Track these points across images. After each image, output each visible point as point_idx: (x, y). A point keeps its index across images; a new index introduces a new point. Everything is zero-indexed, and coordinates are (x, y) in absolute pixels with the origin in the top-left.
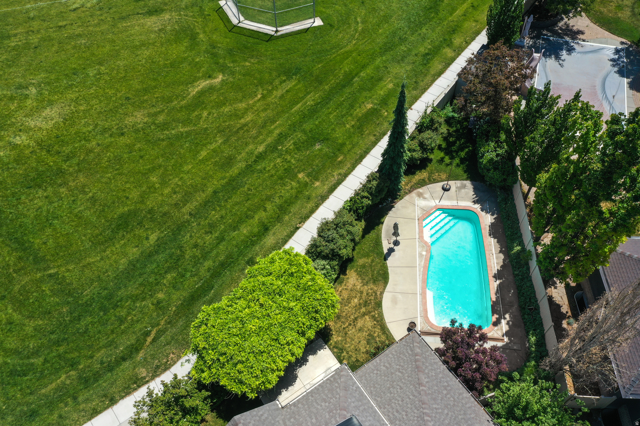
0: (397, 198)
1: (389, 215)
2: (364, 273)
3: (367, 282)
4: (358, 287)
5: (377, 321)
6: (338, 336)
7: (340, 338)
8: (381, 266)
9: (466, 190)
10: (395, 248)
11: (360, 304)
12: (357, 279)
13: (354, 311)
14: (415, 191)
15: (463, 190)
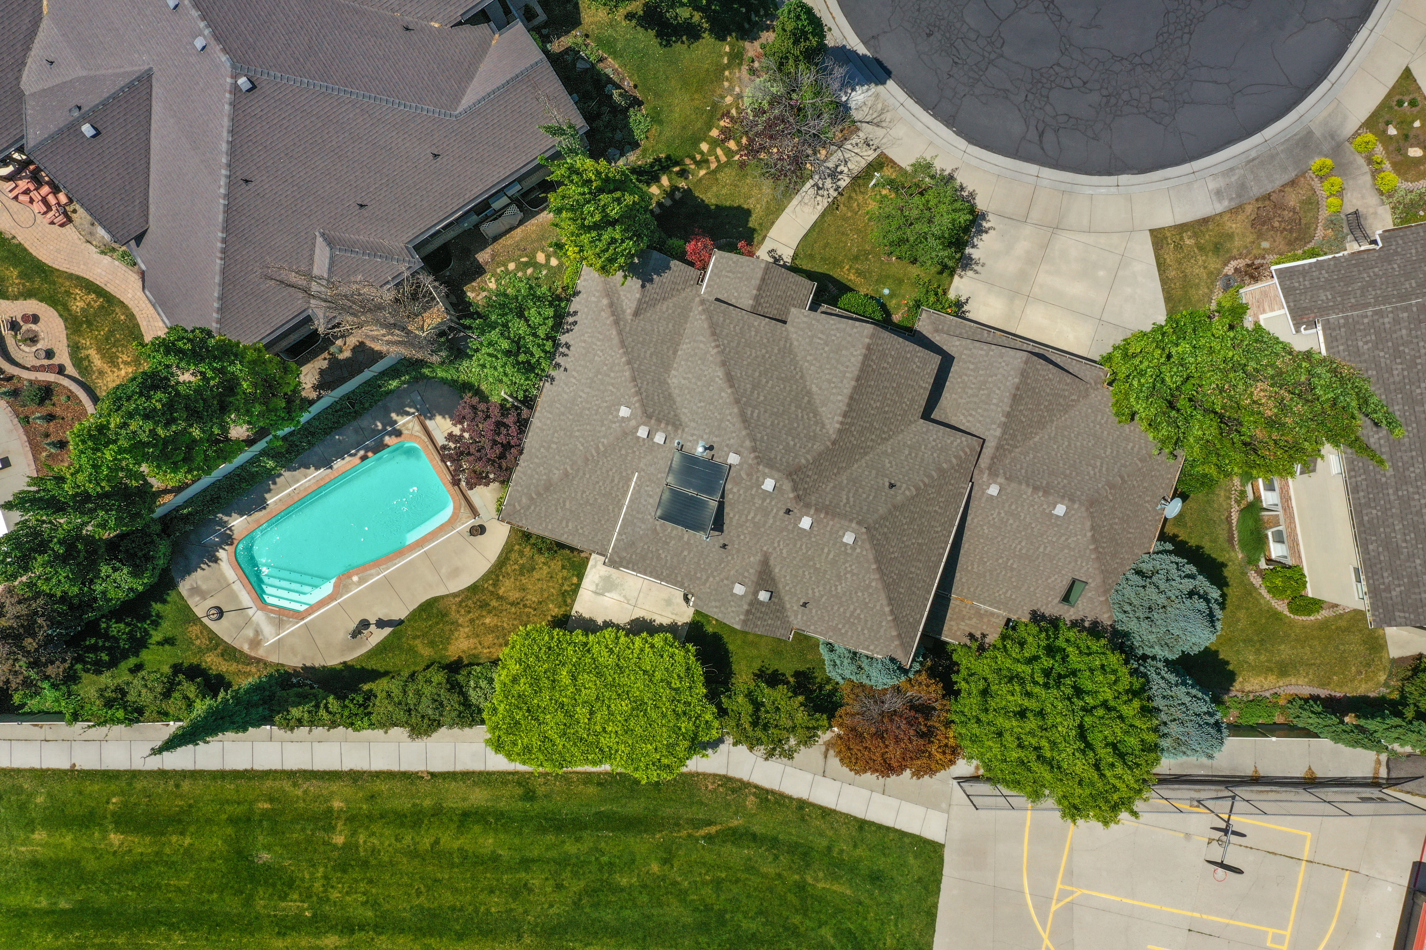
0: (286, 672)
1: (323, 663)
2: (441, 637)
3: (452, 623)
4: (467, 630)
5: (497, 576)
6: (549, 610)
7: (551, 606)
8: (416, 621)
9: (199, 583)
10: (373, 621)
11: (490, 612)
12: (456, 639)
13: (505, 613)
14: (253, 654)
15: (204, 587)
